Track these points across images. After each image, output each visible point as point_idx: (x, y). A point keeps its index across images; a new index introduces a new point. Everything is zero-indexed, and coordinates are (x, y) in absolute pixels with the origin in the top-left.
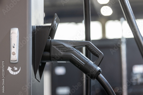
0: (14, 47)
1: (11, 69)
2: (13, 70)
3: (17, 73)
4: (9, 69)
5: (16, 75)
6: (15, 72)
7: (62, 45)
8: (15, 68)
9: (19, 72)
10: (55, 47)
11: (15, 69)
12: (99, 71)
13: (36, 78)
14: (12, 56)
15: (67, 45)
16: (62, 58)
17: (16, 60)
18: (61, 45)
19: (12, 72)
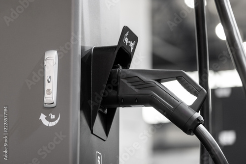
0: (49, 82)
1: (46, 117)
2: (48, 119)
3: (54, 124)
4: (43, 117)
5: (52, 127)
6: (51, 123)
7: (137, 78)
8: (52, 116)
9: (57, 121)
10: (125, 81)
11: (52, 118)
12: (198, 119)
13: (92, 133)
14: (46, 95)
15: (144, 78)
16: (136, 99)
17: (53, 103)
18: (135, 78)
19: (46, 123)
